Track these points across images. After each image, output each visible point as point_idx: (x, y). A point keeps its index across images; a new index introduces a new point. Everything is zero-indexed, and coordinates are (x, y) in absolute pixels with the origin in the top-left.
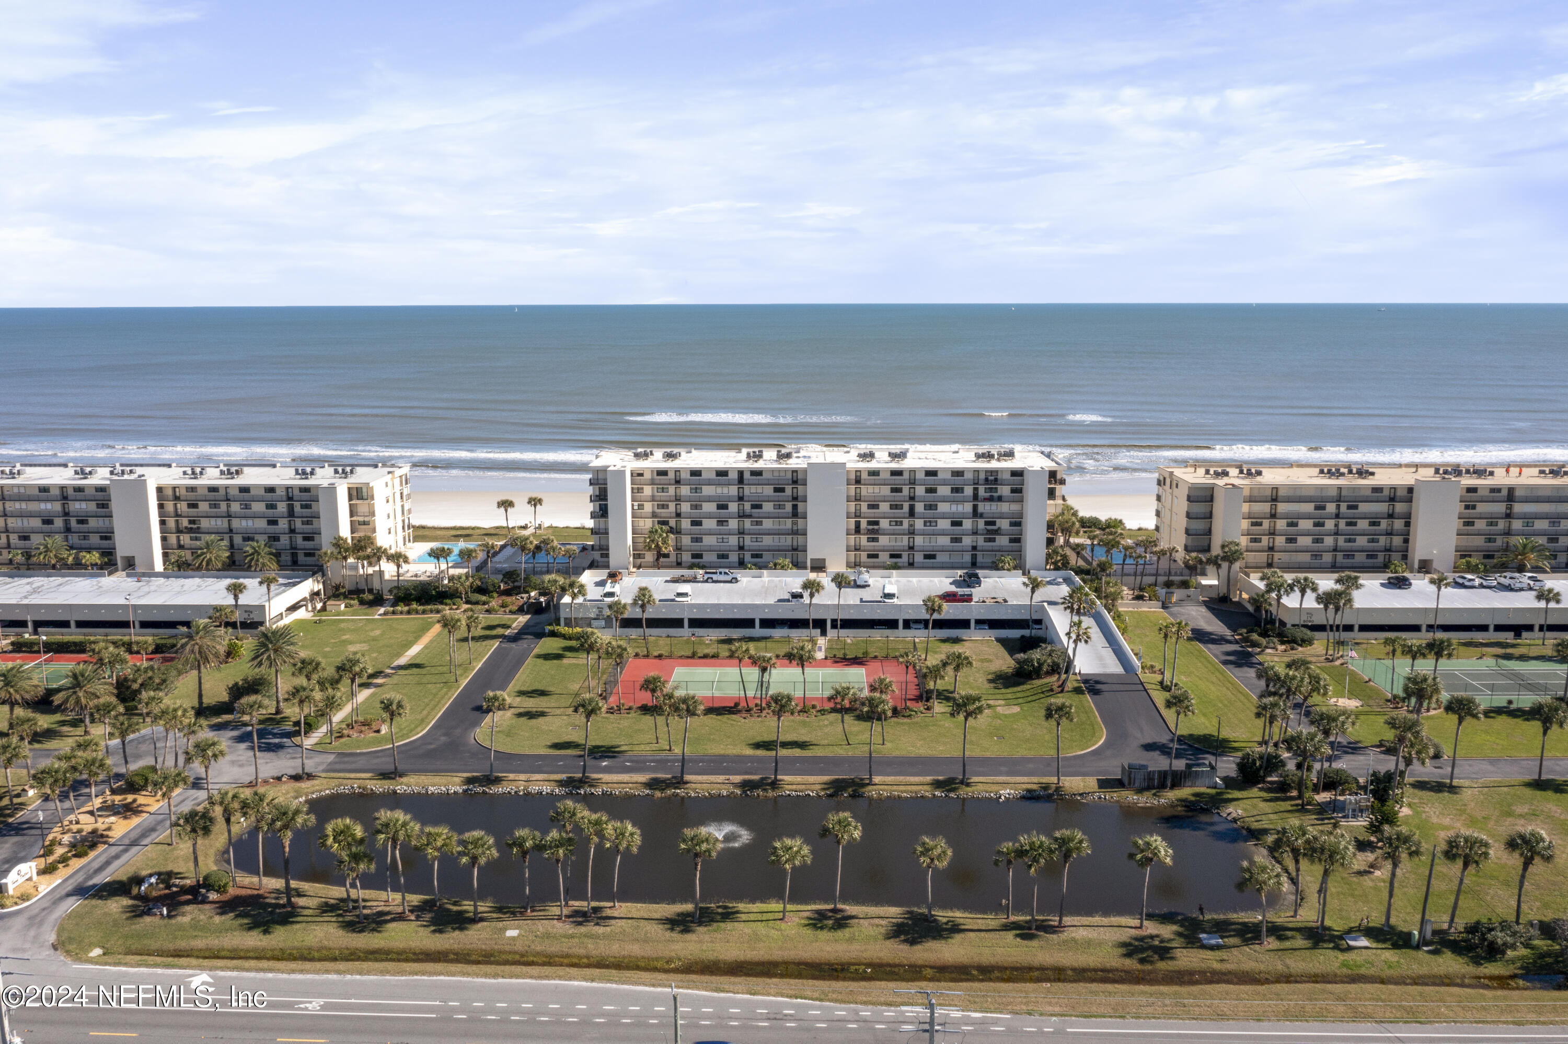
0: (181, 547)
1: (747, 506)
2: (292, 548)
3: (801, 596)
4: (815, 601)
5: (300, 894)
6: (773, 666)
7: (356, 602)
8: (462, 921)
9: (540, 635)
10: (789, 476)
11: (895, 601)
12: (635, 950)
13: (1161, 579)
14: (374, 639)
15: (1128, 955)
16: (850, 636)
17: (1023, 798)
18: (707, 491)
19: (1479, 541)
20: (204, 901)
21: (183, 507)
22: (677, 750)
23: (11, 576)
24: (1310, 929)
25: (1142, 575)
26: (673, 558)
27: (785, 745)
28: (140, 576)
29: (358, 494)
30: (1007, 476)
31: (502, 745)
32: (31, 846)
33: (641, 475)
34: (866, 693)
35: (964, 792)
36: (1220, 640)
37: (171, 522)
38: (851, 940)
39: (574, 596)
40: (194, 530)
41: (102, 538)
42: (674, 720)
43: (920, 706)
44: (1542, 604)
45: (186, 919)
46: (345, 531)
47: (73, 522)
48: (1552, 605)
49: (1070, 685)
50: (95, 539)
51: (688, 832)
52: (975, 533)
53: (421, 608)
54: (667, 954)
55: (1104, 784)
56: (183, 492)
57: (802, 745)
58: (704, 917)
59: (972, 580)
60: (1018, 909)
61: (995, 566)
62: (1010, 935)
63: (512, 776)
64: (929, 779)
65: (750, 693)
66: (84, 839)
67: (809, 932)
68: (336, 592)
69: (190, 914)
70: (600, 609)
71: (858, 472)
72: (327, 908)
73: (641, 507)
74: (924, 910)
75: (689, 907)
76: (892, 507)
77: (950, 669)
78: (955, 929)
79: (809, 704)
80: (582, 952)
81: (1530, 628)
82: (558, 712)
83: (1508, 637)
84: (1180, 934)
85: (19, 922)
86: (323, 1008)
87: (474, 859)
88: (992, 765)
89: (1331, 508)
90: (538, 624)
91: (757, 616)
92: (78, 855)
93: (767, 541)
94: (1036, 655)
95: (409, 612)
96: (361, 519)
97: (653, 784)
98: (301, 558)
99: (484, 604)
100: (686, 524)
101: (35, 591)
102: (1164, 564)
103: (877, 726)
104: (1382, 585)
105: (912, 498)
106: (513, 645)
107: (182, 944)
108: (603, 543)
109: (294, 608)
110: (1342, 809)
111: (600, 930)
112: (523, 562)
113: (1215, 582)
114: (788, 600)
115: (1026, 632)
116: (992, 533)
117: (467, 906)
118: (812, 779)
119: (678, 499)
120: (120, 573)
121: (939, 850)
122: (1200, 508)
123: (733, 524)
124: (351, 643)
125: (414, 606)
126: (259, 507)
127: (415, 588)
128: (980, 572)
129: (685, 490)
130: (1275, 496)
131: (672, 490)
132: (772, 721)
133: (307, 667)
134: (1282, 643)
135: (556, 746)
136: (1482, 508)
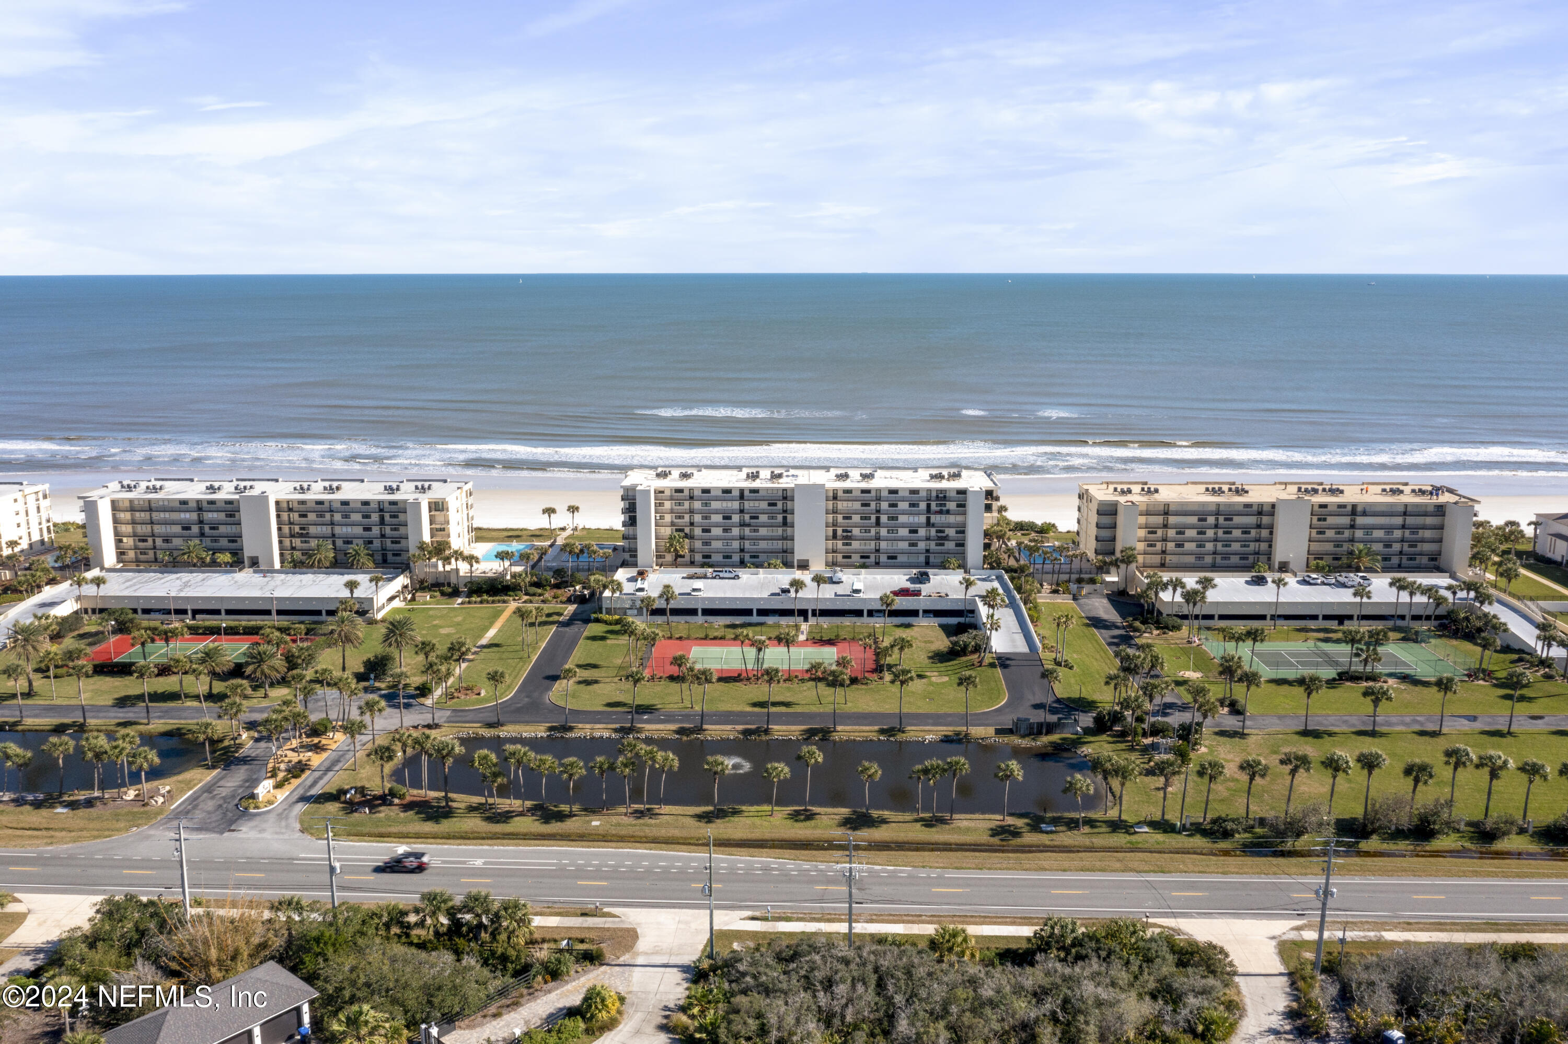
0: (293, 548)
1: (747, 517)
2: (383, 549)
3: (788, 591)
4: (799, 595)
5: (452, 801)
6: (767, 646)
7: (438, 594)
8: (561, 817)
9: (587, 621)
10: (780, 493)
11: (861, 595)
12: (676, 833)
13: (1074, 577)
14: (458, 624)
15: (992, 836)
16: (825, 622)
17: (942, 741)
18: (715, 505)
19: (1329, 547)
20: (391, 804)
21: (295, 516)
22: (698, 708)
23: (162, 573)
24: (1113, 822)
25: (1059, 573)
26: (687, 558)
27: (774, 704)
28: (265, 573)
29: (438, 507)
30: (954, 494)
31: (572, 705)
32: (259, 771)
33: (662, 492)
34: (834, 667)
35: (900, 737)
36: (1114, 626)
37: (286, 529)
38: (815, 827)
39: (613, 591)
40: (304, 535)
41: (230, 541)
42: (695, 687)
43: (875, 676)
44: (1358, 599)
45: (382, 815)
46: (427, 538)
47: (207, 529)
48: (1365, 600)
49: (987, 660)
50: (224, 542)
51: (710, 759)
52: (928, 539)
53: (490, 599)
54: (697, 835)
55: (999, 732)
56: (296, 505)
57: (787, 704)
58: (720, 814)
59: (922, 578)
60: (925, 809)
61: (943, 566)
62: (918, 825)
63: (580, 726)
64: (876, 728)
65: (750, 667)
66: (294, 767)
67: (789, 822)
68: (421, 586)
69: (384, 812)
70: (633, 601)
71: (835, 492)
72: (472, 809)
73: (662, 518)
74: (864, 810)
75: (711, 808)
76: (862, 518)
77: (896, 649)
78: (884, 821)
79: (793, 675)
80: (642, 834)
81: (1350, 617)
82: (608, 680)
83: (1333, 625)
84: (1028, 824)
85: (272, 817)
86: (484, 863)
87: (571, 775)
88: (921, 719)
89: (1211, 520)
90: (583, 612)
91: (755, 607)
92: (295, 777)
93: (763, 545)
94: (964, 638)
95: (481, 602)
96: (438, 526)
97: (681, 731)
98: (390, 557)
99: (540, 595)
100: (698, 531)
101: (186, 585)
102: (1076, 564)
103: (839, 690)
104: (1247, 582)
105: (878, 511)
106: (567, 629)
107: (383, 830)
108: (632, 546)
109: (391, 599)
110: (1158, 748)
111: (653, 821)
112: (570, 563)
113: (1116, 579)
114: (778, 594)
115: (961, 620)
116: (942, 539)
117: (565, 808)
118: (793, 728)
119: (691, 512)
120: (246, 570)
121: (873, 770)
122: (1106, 520)
123: (736, 531)
124: (441, 627)
125: (485, 597)
126: (356, 517)
127: (485, 582)
128: (930, 571)
129: (697, 505)
130: (1166, 511)
131: (687, 504)
132: (765, 687)
133: (425, 648)
134: (1157, 628)
135: (609, 705)
136: (1331, 520)
